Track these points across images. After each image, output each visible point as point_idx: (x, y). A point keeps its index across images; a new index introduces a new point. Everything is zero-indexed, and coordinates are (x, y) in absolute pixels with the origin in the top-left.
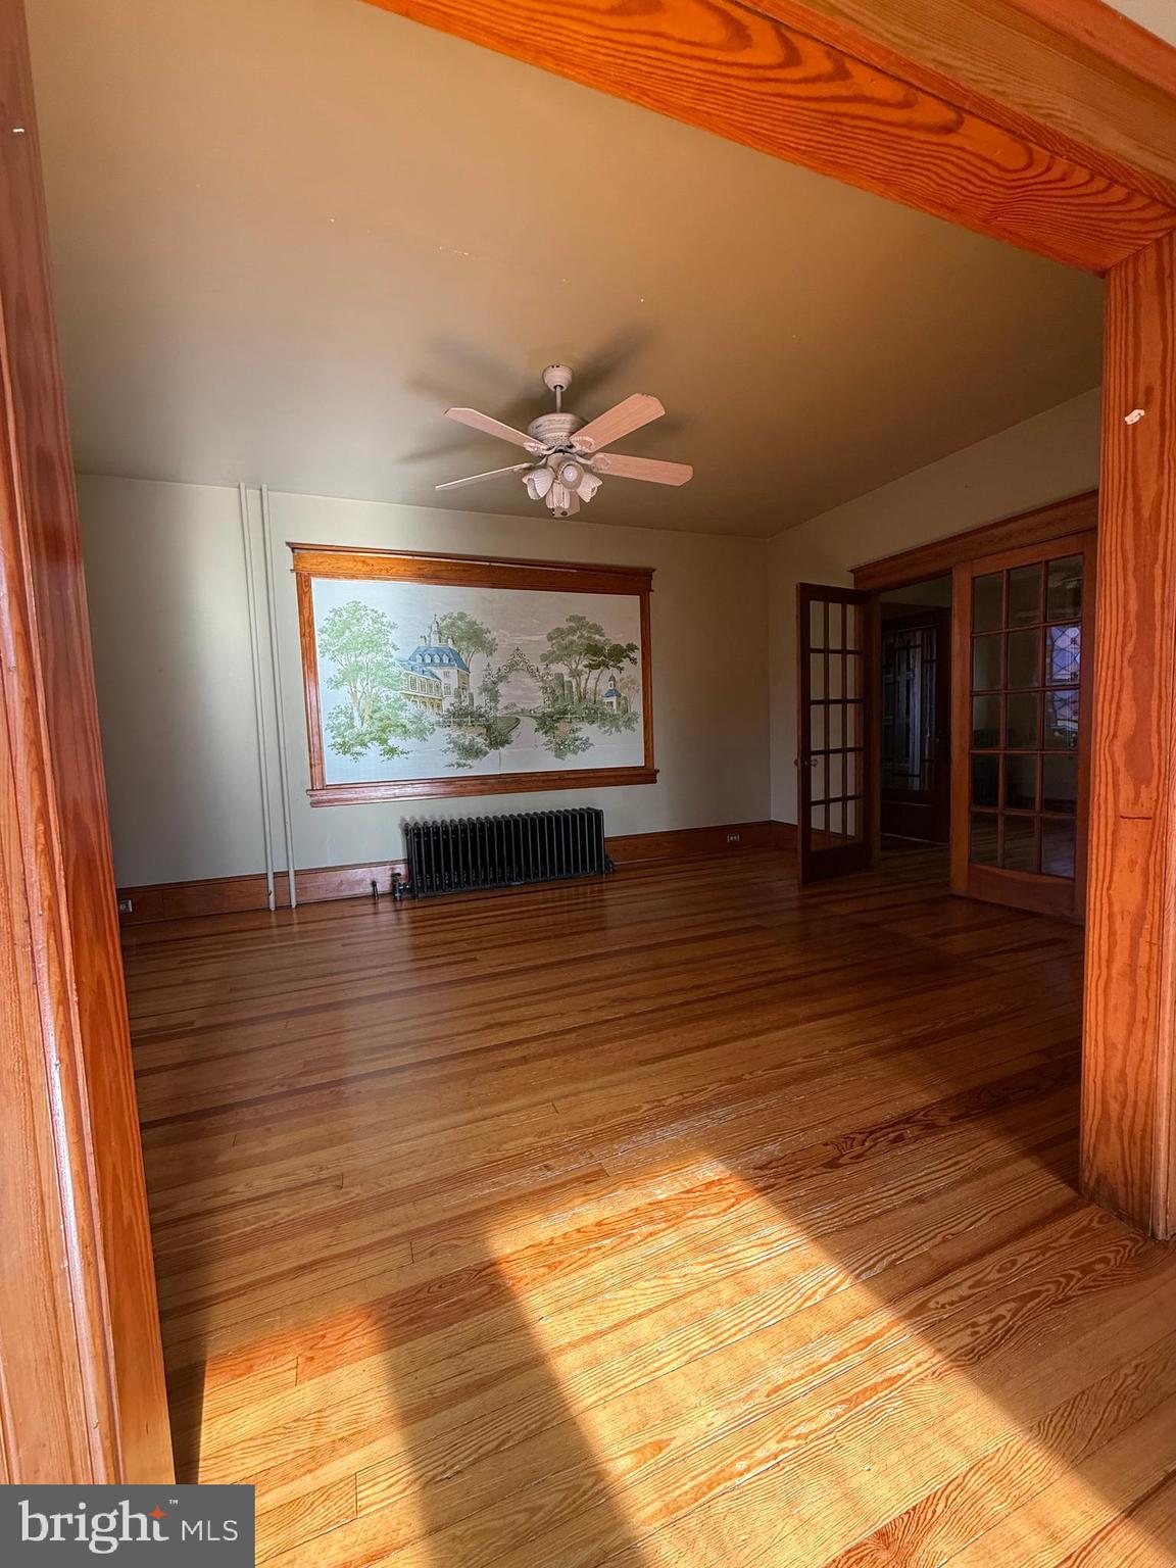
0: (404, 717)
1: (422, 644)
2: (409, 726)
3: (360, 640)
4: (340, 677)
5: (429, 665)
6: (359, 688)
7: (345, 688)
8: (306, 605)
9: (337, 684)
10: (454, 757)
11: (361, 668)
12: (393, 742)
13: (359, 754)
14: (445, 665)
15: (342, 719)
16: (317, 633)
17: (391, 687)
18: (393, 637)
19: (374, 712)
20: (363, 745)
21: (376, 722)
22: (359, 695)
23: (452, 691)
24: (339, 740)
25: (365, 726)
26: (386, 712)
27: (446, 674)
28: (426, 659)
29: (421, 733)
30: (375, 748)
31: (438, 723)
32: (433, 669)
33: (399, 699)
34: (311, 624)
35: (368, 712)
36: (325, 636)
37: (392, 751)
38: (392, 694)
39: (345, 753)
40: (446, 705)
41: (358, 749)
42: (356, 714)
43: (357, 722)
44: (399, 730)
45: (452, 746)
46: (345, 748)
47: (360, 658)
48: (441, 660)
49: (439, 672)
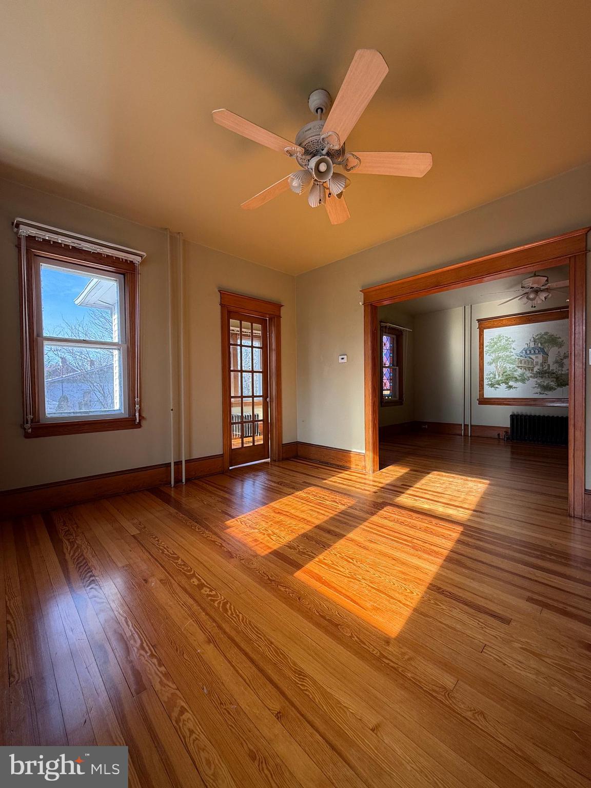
0: (516, 374)
1: (526, 346)
2: (518, 378)
3: (500, 348)
4: (492, 361)
5: (528, 354)
6: (499, 364)
7: (494, 365)
8: (482, 339)
9: (490, 364)
10: (539, 390)
11: (500, 357)
12: (511, 383)
13: (497, 388)
14: (536, 354)
15: (492, 375)
16: (485, 347)
17: (512, 364)
18: (513, 346)
19: (504, 373)
20: (499, 384)
21: (504, 377)
22: (498, 367)
23: (539, 364)
24: (490, 383)
25: (500, 378)
26: (509, 373)
27: (537, 357)
28: (528, 352)
29: (523, 380)
30: (503, 386)
31: (531, 377)
32: (531, 356)
33: (515, 368)
34: (483, 345)
35: (502, 373)
36: (487, 348)
37: (510, 387)
38: (512, 366)
39: (491, 387)
40: (536, 369)
41: (497, 386)
42: (497, 374)
43: (497, 377)
44: (514, 379)
45: (537, 385)
46: (492, 385)
47: (500, 354)
48: (535, 352)
49: (533, 357)
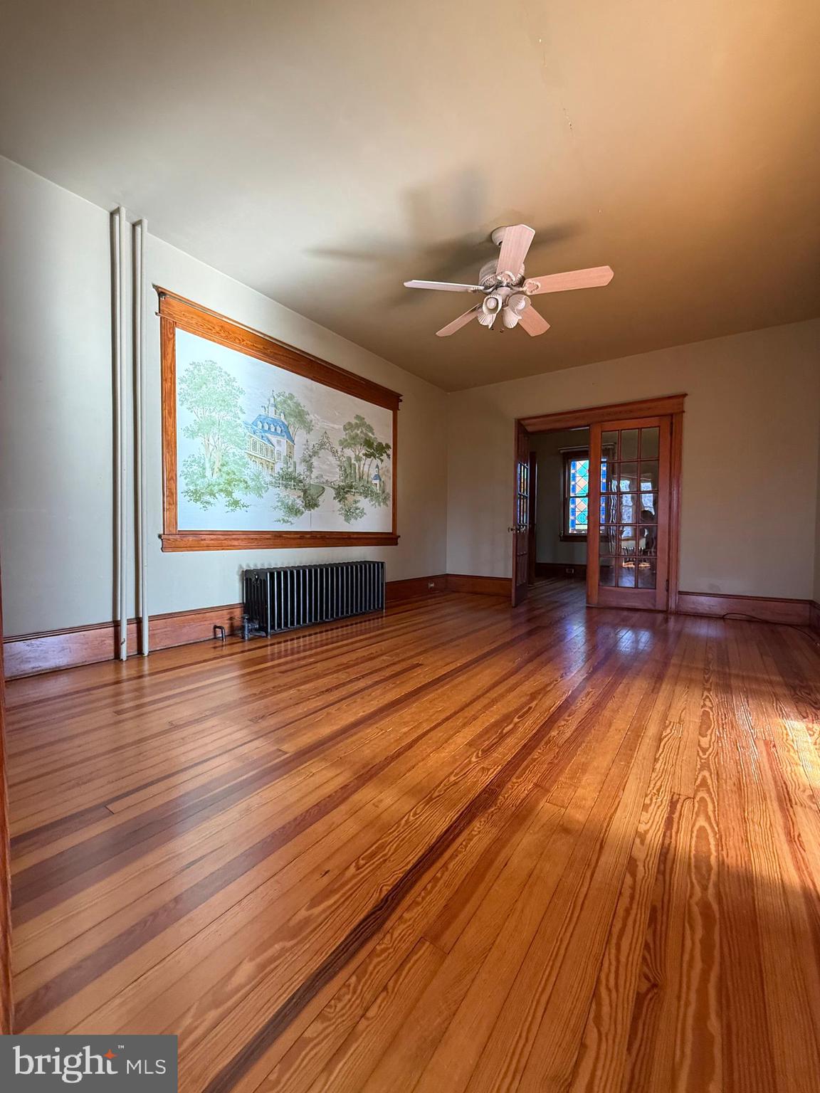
0: (247, 474)
1: (262, 412)
2: (250, 483)
3: (215, 397)
4: (196, 428)
5: (265, 431)
6: (211, 441)
7: (199, 440)
8: (170, 350)
9: (193, 434)
10: (281, 514)
11: (214, 424)
12: (237, 495)
13: (208, 503)
14: (277, 434)
15: (195, 468)
16: (177, 381)
17: (238, 445)
18: (241, 401)
19: (223, 465)
20: (212, 494)
21: (224, 475)
22: (211, 447)
23: (282, 458)
24: (192, 488)
25: (215, 476)
26: (233, 467)
27: (279, 442)
28: (265, 426)
29: (259, 490)
30: (222, 499)
31: (271, 483)
32: (269, 436)
33: (242, 458)
34: (172, 370)
35: (218, 465)
36: (184, 386)
37: (236, 503)
38: (238, 451)
39: (196, 501)
40: (277, 468)
41: (207, 498)
42: (207, 465)
43: (208, 473)
44: (242, 485)
45: (279, 504)
46: (196, 495)
47: (213, 414)
48: (276, 429)
49: (274, 439)
